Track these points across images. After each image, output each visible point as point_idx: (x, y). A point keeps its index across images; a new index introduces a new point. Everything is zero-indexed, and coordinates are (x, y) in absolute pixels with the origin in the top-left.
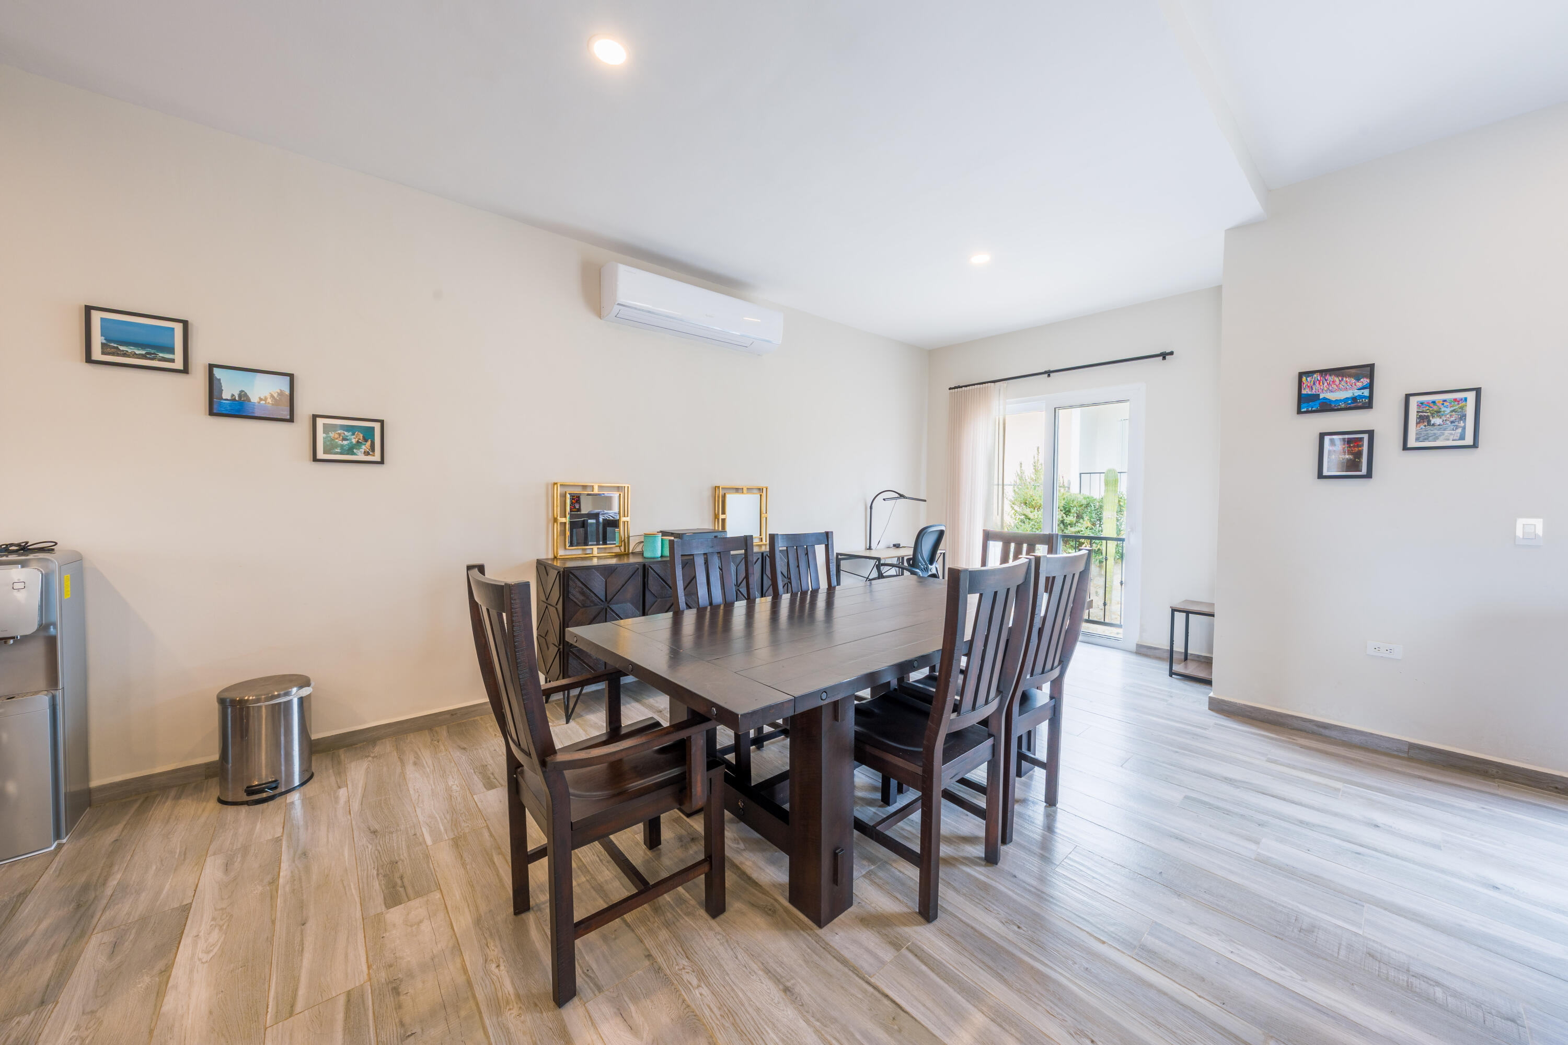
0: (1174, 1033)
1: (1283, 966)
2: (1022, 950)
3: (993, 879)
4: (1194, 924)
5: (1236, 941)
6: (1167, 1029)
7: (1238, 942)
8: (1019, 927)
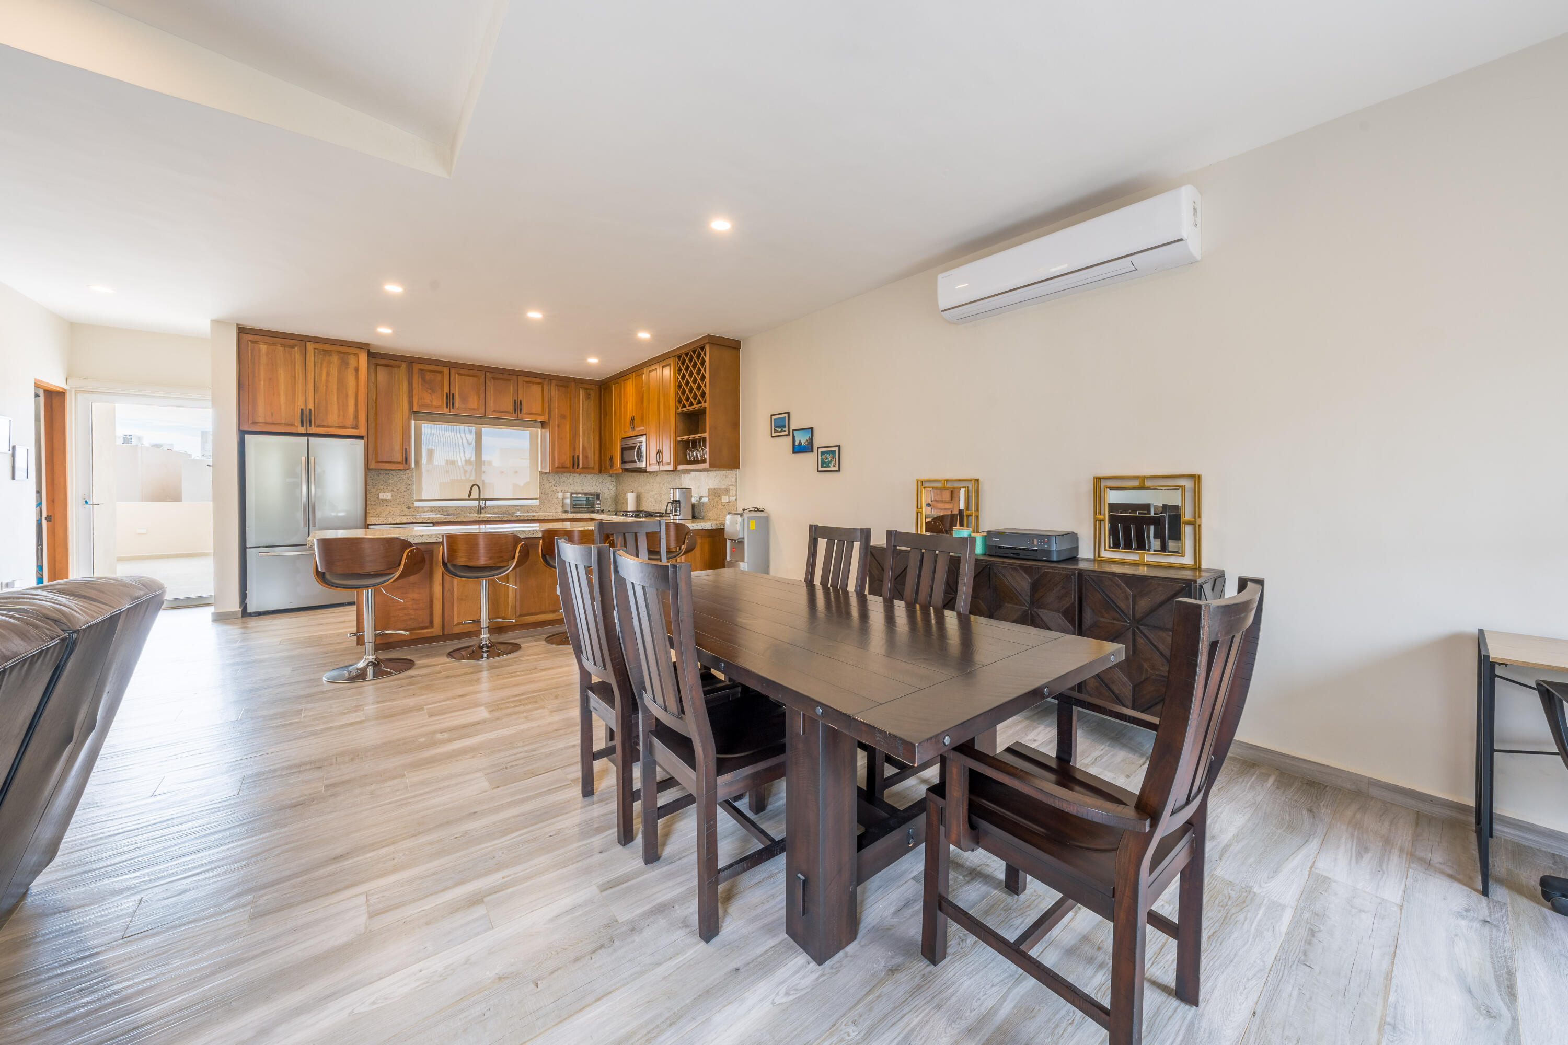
0: (422, 878)
1: (375, 1006)
2: (532, 831)
3: (605, 837)
4: (465, 963)
5: (424, 986)
6: (428, 877)
7: (420, 988)
8: (551, 836)
